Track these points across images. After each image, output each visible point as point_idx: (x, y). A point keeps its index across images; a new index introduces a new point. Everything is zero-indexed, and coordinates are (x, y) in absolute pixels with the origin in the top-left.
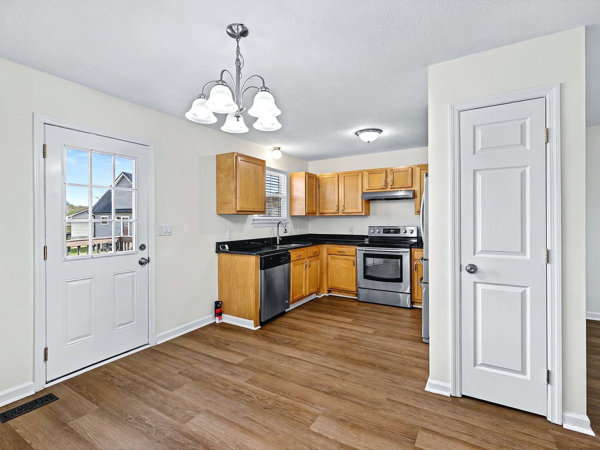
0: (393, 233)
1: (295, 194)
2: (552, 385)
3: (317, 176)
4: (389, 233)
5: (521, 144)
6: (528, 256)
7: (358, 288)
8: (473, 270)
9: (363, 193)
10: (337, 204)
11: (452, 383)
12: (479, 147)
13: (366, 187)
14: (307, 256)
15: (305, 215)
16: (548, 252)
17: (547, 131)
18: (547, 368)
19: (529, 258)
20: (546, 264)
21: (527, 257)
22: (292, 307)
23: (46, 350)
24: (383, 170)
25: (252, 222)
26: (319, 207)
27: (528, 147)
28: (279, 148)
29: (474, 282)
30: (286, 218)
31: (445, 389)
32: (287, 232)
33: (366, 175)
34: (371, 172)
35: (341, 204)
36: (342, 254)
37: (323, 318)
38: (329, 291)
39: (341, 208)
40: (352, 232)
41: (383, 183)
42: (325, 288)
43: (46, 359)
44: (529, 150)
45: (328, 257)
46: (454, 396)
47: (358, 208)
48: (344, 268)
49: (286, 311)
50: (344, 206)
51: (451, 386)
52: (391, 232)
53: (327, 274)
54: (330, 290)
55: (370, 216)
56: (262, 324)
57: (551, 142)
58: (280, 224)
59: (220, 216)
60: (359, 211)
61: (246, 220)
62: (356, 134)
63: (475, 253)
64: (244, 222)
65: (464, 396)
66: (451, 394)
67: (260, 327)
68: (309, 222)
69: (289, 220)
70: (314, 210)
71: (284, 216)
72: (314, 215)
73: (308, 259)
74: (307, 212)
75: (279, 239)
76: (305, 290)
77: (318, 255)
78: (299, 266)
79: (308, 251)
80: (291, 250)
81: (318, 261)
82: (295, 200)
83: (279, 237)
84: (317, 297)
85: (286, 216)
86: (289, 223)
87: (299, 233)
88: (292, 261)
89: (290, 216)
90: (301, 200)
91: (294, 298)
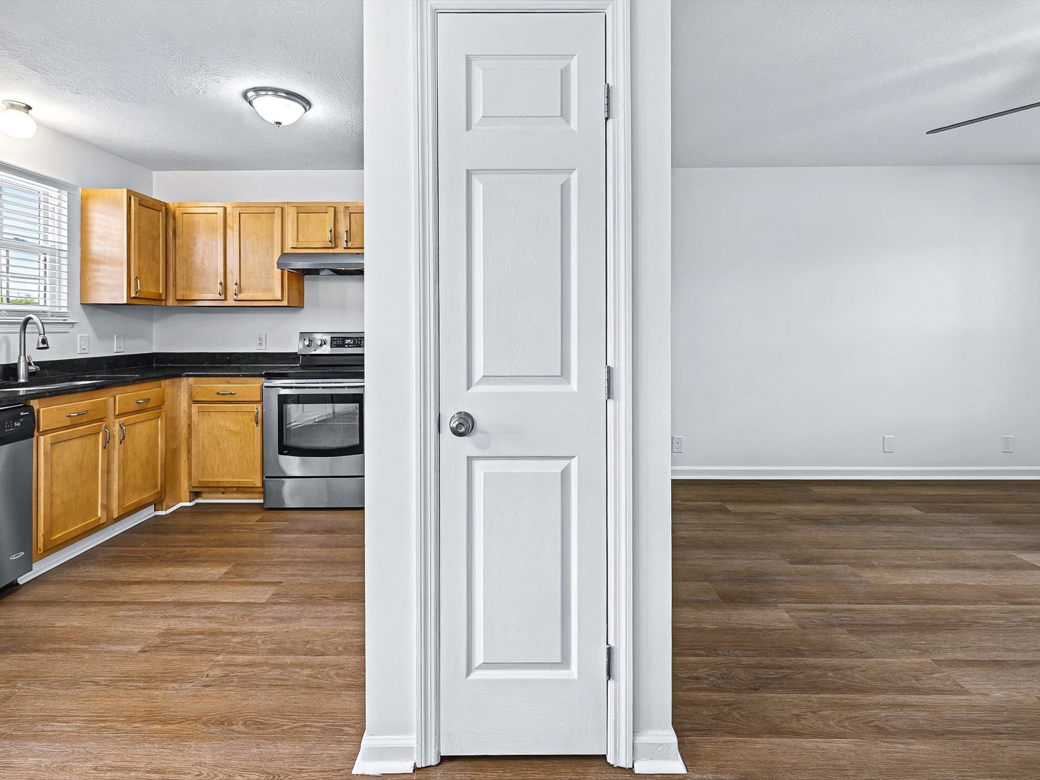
0: (354, 347)
1: (97, 247)
2: (616, 681)
3: (171, 205)
4: (343, 345)
5: (561, 116)
6: (574, 385)
7: (266, 477)
8: (463, 430)
9: (284, 255)
10: (221, 279)
11: (417, 733)
12: (478, 114)
13: (290, 243)
14: (115, 412)
15: (125, 302)
16: (609, 370)
17: (608, 90)
18: (607, 644)
19: (576, 389)
20: (606, 400)
21: (572, 385)
22: (40, 568)
24: (329, 205)
26: (175, 285)
27: (574, 125)
28: (29, 108)
29: (468, 457)
30: (64, 310)
31: (402, 752)
32: (47, 348)
33: (291, 213)
34: (303, 209)
35: (232, 279)
36: (228, 400)
37: (139, 583)
38: (196, 494)
39: (232, 288)
40: (264, 347)
41: (328, 236)
42: (184, 487)
44: (575, 131)
45: (190, 408)
46: (422, 768)
47: (270, 289)
48: (234, 433)
49: (22, 580)
50: (239, 285)
51: (415, 742)
52: (347, 344)
53: (189, 452)
54: (197, 490)
55: (304, 309)
57: (615, 118)
58: (28, 326)
60: (275, 297)
62: (245, 96)
63: (469, 386)
65: (444, 759)
66: (415, 764)
68: (152, 322)
69: (79, 316)
70: (161, 292)
71: (57, 305)
72: (163, 304)
73: (117, 420)
74: (133, 295)
75: (27, 369)
76: (103, 504)
77: (159, 407)
78: (78, 442)
79: (117, 397)
80: (37, 400)
81: (160, 420)
82: (98, 262)
83: (28, 363)
84: (156, 515)
85: (66, 305)
86: (75, 323)
87: (115, 351)
88: (43, 431)
89: (81, 304)
90: (114, 262)
91: (52, 539)
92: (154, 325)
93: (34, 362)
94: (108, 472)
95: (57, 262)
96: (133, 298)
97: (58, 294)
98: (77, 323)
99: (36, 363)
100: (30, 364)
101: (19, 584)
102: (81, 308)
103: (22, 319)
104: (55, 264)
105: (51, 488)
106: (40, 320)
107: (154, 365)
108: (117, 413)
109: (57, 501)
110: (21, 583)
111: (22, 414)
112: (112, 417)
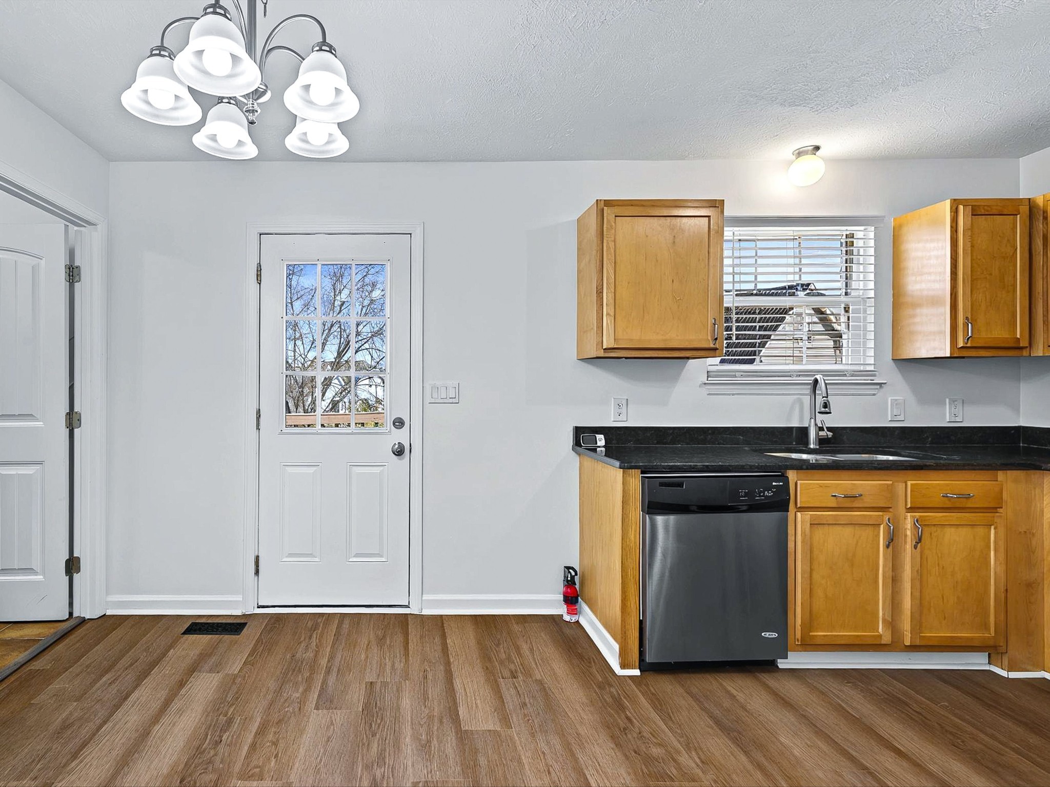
1: (913, 284)
14: (906, 504)
15: (948, 355)
23: (257, 558)
25: (704, 378)
26: (1046, 323)
28: (817, 148)
30: (872, 368)
32: (830, 413)
43: (257, 572)
49: (780, 664)
56: (644, 667)
58: (817, 387)
59: (588, 363)
61: (679, 374)
64: (675, 378)
67: (637, 672)
68: (1020, 382)
69: (890, 375)
70: (1018, 336)
71: (862, 363)
72: (1025, 353)
73: (909, 514)
74: (961, 344)
75: (817, 434)
76: (885, 619)
77: (994, 509)
78: (848, 530)
79: (909, 483)
80: (796, 471)
81: (993, 531)
82: (915, 305)
83: (819, 427)
84: (989, 670)
85: (873, 363)
86: (883, 383)
87: (948, 421)
88: (800, 507)
89: (893, 359)
90: (934, 301)
91: (811, 634)
92: (1021, 385)
93: (827, 428)
94: (895, 580)
95: (862, 313)
96: (962, 347)
97: (863, 350)
98: (885, 383)
99: (829, 429)
100: (821, 429)
101: (778, 666)
102: (894, 364)
103: (810, 380)
104: (860, 315)
105: (811, 576)
106: (824, 380)
107: (1021, 445)
108: (909, 506)
109: (819, 592)
110: (781, 666)
111: (774, 484)
112: (901, 509)
